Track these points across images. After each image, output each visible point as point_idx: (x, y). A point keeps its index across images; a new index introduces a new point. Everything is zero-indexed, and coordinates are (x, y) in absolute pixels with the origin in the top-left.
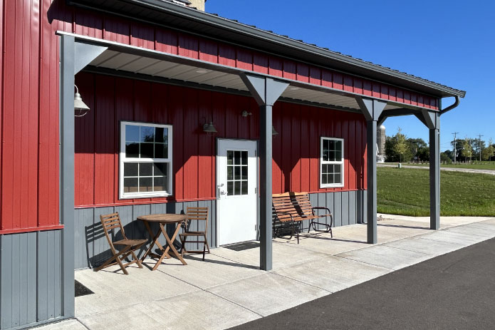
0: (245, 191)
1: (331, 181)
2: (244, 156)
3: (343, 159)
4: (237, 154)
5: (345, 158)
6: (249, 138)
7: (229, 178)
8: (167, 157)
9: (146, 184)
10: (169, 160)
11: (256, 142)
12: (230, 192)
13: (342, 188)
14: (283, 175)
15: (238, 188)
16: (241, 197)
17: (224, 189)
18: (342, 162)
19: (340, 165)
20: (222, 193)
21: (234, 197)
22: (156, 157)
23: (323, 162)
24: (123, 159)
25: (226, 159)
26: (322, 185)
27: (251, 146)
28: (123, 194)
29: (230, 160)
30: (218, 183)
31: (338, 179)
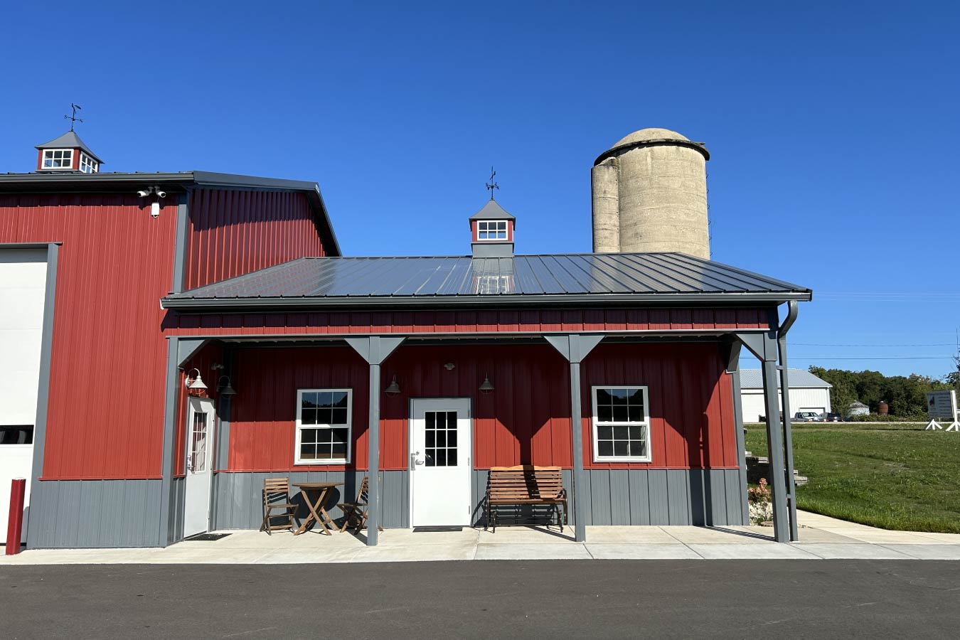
0: (453, 461)
1: (621, 451)
2: (453, 418)
3: (647, 419)
4: (441, 416)
5: (651, 415)
6: (460, 396)
7: (427, 445)
8: (345, 422)
9: (324, 452)
10: (348, 425)
11: (470, 399)
12: (429, 462)
13: (647, 463)
14: (517, 441)
15: (442, 453)
16: (447, 469)
17: (422, 457)
18: (647, 421)
19: (639, 428)
20: (418, 463)
21: (435, 469)
22: (333, 423)
23: (598, 423)
24: (299, 426)
25: (423, 422)
26: (597, 458)
27: (461, 405)
28: (298, 460)
29: (429, 424)
30: (412, 450)
31: (638, 449)
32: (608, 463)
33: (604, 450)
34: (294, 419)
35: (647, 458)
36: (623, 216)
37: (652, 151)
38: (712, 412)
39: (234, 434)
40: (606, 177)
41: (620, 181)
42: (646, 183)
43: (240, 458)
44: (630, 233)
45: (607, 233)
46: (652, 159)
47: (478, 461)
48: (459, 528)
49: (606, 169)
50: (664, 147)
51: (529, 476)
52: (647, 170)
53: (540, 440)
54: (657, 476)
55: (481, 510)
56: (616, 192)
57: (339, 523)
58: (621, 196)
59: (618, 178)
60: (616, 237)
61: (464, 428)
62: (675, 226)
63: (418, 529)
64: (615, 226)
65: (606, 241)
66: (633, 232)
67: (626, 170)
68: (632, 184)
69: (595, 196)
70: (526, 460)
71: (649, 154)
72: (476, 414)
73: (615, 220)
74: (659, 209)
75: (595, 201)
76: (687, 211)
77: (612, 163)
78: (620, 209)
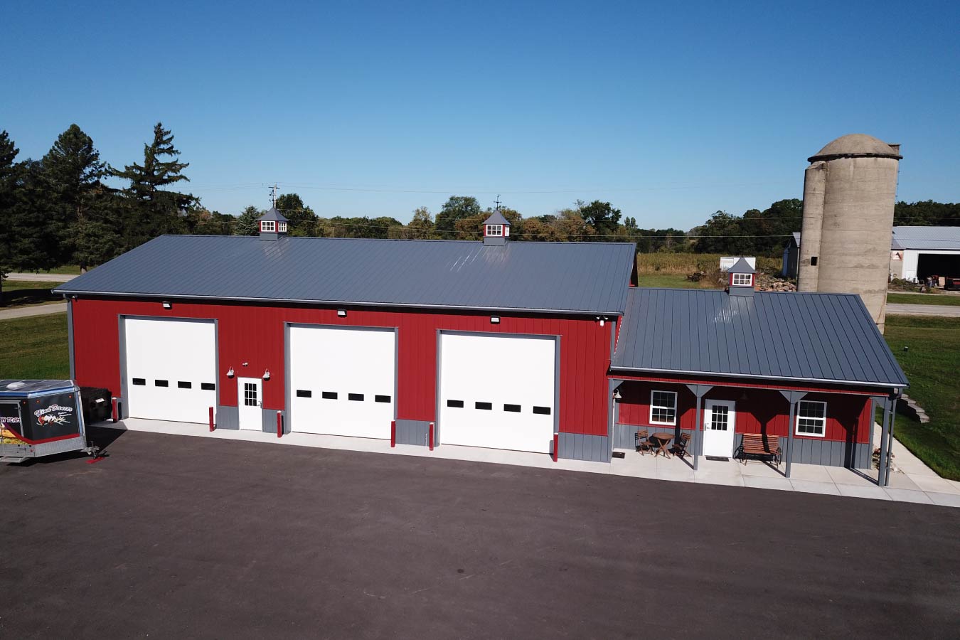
0: (725, 428)
1: (810, 430)
2: (726, 410)
4: (720, 408)
5: (827, 417)
6: (731, 400)
7: (713, 421)
8: (673, 407)
9: (663, 419)
10: (675, 408)
11: (735, 402)
12: (713, 427)
13: (822, 438)
14: (759, 423)
15: (719, 424)
16: (721, 432)
17: (710, 426)
18: (824, 419)
19: (820, 421)
20: (708, 428)
21: (716, 431)
22: (668, 407)
23: (798, 417)
24: (652, 407)
25: (711, 411)
26: (797, 433)
27: (731, 404)
28: (651, 422)
29: (714, 411)
30: (705, 422)
31: (819, 431)
32: (803, 436)
33: (801, 429)
34: (650, 404)
35: (823, 435)
36: (826, 208)
37: (855, 161)
38: (860, 419)
39: (621, 408)
40: (817, 178)
41: (827, 180)
42: (847, 186)
43: (623, 419)
44: (831, 221)
45: (812, 220)
46: (855, 167)
47: (737, 429)
48: (726, 459)
49: (817, 172)
50: (865, 158)
51: (765, 439)
52: (849, 176)
53: (769, 424)
54: (827, 443)
55: (738, 452)
56: (824, 189)
57: (672, 451)
58: (826, 192)
59: (826, 178)
60: (819, 223)
61: (731, 415)
62: (866, 219)
63: (709, 458)
64: (819, 215)
65: (812, 226)
66: (833, 222)
67: (832, 173)
68: (836, 185)
69: (806, 191)
70: (763, 432)
71: (852, 163)
72: (737, 409)
73: (820, 210)
74: (855, 206)
75: (806, 196)
76: (878, 208)
77: (822, 167)
78: (825, 203)
